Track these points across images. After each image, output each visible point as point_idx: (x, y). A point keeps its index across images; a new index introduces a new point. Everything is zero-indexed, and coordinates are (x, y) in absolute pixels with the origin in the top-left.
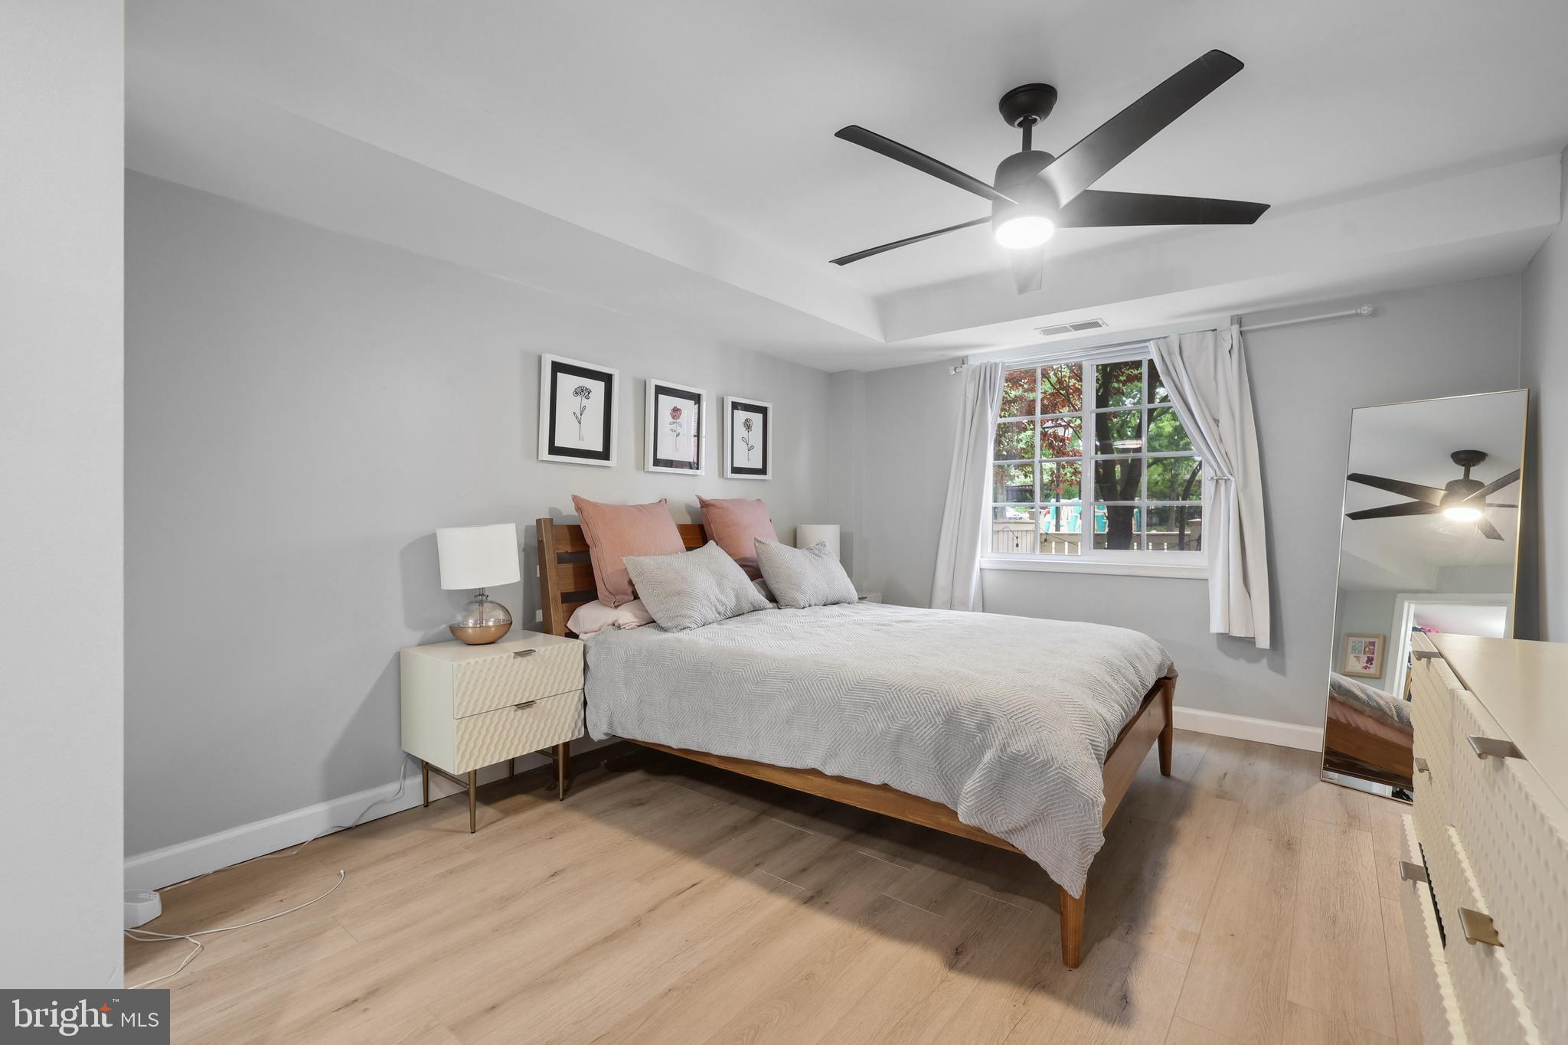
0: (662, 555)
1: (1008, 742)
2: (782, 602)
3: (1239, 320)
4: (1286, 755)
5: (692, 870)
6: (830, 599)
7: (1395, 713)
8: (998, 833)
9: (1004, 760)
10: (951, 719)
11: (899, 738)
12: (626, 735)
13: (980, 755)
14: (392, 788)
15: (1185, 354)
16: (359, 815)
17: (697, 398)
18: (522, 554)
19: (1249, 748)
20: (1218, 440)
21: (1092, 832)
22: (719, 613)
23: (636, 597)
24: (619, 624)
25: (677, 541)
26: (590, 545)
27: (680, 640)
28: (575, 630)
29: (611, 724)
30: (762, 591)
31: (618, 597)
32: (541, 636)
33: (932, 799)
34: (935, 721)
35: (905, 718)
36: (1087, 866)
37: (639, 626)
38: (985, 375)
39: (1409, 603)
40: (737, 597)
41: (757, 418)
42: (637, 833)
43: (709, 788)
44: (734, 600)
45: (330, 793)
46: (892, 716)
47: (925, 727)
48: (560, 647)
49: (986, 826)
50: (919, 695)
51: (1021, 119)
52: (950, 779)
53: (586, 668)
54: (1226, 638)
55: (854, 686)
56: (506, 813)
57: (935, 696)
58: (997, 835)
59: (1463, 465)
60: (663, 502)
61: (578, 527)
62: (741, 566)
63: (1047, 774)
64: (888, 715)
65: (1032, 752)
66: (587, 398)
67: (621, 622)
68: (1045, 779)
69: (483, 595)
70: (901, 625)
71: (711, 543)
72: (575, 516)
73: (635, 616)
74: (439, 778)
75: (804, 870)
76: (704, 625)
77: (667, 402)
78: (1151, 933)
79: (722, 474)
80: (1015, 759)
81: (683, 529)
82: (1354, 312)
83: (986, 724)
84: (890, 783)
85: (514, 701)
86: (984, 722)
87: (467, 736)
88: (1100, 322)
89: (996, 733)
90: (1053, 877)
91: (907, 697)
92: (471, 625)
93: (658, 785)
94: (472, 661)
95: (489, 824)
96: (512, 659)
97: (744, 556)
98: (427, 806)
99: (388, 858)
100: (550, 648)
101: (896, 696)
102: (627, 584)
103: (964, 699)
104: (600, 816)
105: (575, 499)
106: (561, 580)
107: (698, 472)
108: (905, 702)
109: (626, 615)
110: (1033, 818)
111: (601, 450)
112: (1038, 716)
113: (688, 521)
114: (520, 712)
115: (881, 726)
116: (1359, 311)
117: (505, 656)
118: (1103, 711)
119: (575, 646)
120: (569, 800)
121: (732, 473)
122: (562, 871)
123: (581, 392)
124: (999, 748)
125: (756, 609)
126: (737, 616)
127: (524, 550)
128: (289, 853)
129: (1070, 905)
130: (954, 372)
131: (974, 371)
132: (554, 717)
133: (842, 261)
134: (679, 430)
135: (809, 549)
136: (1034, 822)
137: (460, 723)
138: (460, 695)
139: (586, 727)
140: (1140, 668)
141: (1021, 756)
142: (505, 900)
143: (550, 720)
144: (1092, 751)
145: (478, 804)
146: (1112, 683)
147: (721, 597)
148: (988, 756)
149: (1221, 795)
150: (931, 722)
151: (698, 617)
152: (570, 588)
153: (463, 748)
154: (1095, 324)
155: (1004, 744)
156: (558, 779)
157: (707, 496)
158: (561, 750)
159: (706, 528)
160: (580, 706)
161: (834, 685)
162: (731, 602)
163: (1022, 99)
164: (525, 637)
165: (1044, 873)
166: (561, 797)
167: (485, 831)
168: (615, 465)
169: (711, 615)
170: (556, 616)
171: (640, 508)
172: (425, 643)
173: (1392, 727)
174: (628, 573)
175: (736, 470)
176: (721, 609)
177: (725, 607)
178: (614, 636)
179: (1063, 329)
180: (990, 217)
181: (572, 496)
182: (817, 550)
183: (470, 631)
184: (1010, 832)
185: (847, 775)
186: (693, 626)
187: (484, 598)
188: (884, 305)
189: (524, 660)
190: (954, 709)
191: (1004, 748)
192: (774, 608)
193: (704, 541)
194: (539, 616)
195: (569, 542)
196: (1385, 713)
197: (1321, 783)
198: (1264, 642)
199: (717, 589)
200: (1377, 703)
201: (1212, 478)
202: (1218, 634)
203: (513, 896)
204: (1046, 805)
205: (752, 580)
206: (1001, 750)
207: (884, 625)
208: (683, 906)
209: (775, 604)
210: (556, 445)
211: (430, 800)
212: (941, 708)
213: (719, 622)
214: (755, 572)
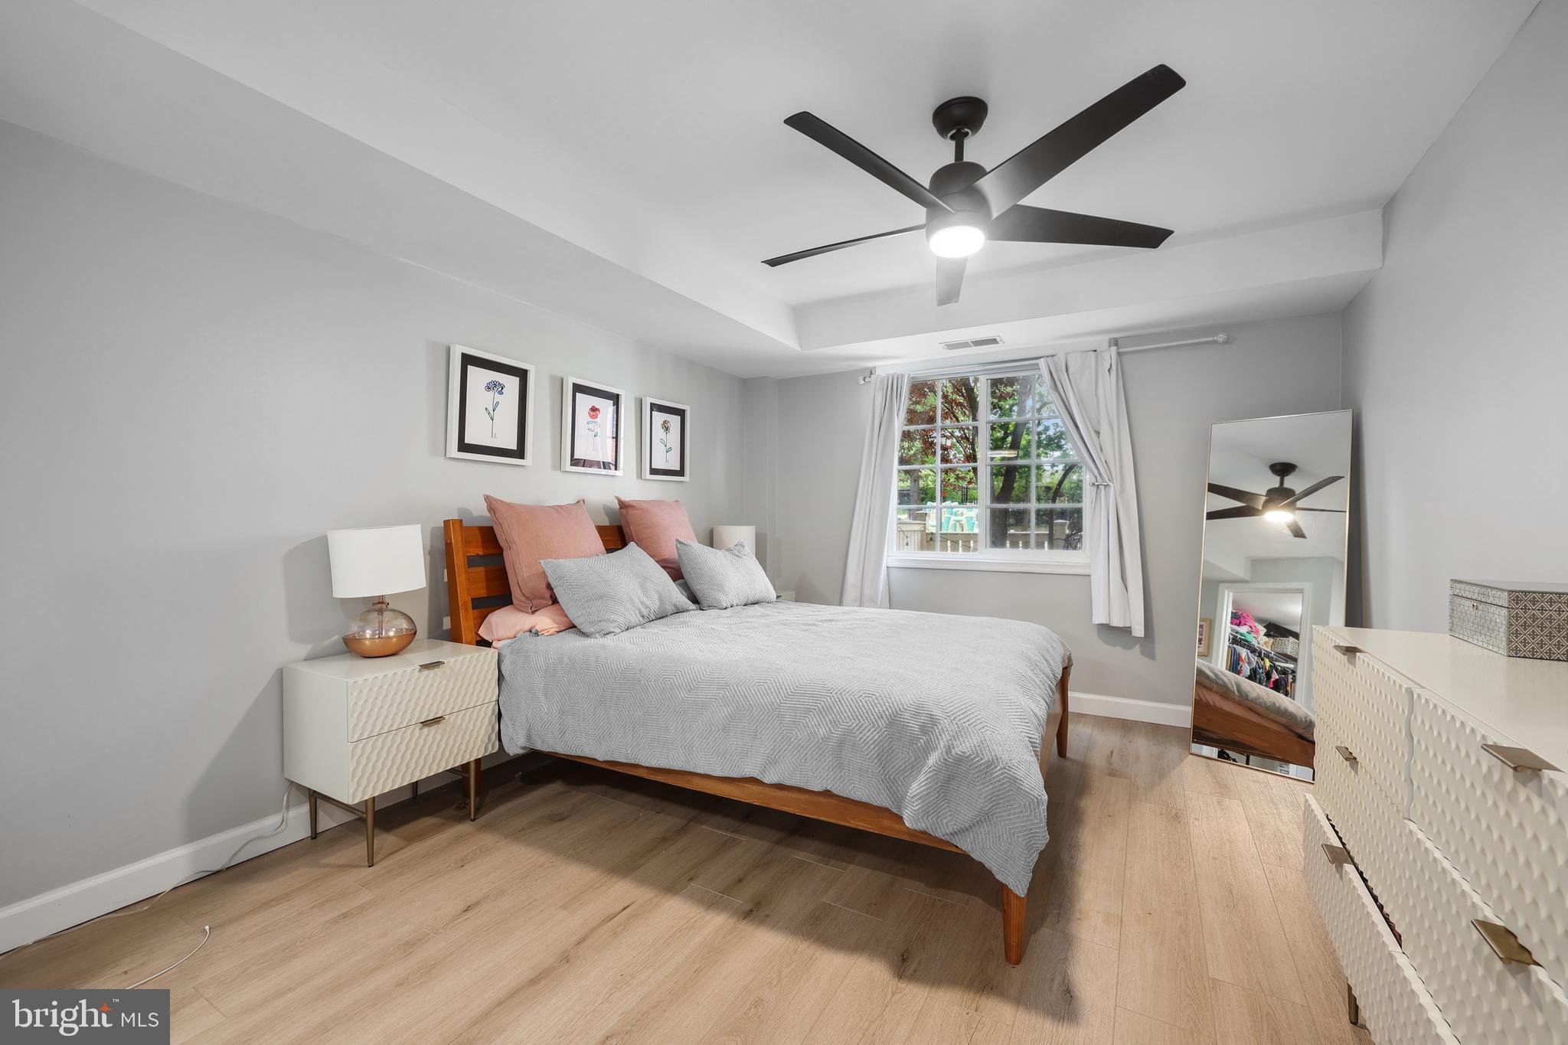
0: (582, 557)
1: (953, 744)
2: (704, 604)
3: (1115, 342)
4: (1157, 731)
5: (622, 890)
6: (751, 599)
7: (1235, 689)
8: (943, 835)
9: (950, 762)
10: (894, 723)
11: (841, 743)
12: (545, 748)
13: (924, 758)
14: (272, 821)
15: (1070, 372)
16: (230, 856)
17: (615, 399)
18: (428, 557)
19: (1126, 726)
20: (1099, 451)
21: (1038, 831)
22: (643, 617)
23: (555, 601)
24: (537, 631)
25: (597, 543)
26: (504, 548)
27: (605, 646)
28: (487, 638)
29: (529, 738)
30: (685, 593)
31: (535, 602)
32: (449, 645)
33: (876, 804)
34: (878, 725)
35: (848, 723)
36: (1032, 865)
37: (558, 632)
38: (891, 386)
39: (1229, 592)
40: (661, 599)
41: (675, 420)
42: (558, 853)
43: (633, 796)
44: (657, 602)
45: (194, 832)
46: (834, 721)
47: (869, 731)
48: (472, 657)
49: (932, 829)
50: (861, 698)
51: (954, 131)
52: (894, 783)
53: (501, 678)
54: (1106, 629)
55: (793, 690)
56: (411, 840)
57: (877, 699)
58: (942, 838)
59: (1279, 475)
60: (580, 502)
61: (491, 529)
62: (663, 567)
63: (991, 775)
64: (830, 720)
65: (977, 753)
66: (501, 393)
67: (538, 628)
68: (990, 780)
69: (382, 603)
70: (825, 625)
71: (632, 544)
72: (486, 517)
73: (554, 621)
74: (329, 806)
75: (740, 881)
76: (627, 629)
77: (585, 401)
78: (1079, 919)
79: (640, 475)
80: (960, 760)
81: (602, 530)
82: (1211, 339)
83: (930, 725)
84: (833, 790)
85: (419, 718)
86: (928, 724)
87: (364, 761)
88: (998, 339)
89: (940, 734)
90: (999, 877)
91: (848, 701)
92: (368, 636)
93: (579, 796)
94: (370, 677)
95: (392, 854)
96: (416, 673)
97: (663, 557)
98: (315, 838)
99: (266, 905)
100: (460, 658)
101: (837, 700)
102: (545, 588)
103: (907, 701)
104: (517, 835)
105: (487, 498)
106: (470, 584)
107: (617, 473)
108: (847, 706)
109: (544, 621)
110: (978, 819)
111: (516, 449)
112: (980, 716)
113: (606, 522)
114: (426, 729)
115: (822, 731)
116: (1215, 338)
117: (409, 670)
118: (1033, 706)
119: (489, 655)
120: (483, 820)
121: (650, 474)
122: (477, 903)
123: (492, 386)
124: (944, 750)
125: (679, 611)
126: (660, 618)
127: (430, 553)
128: (138, 909)
129: (1013, 902)
130: (863, 382)
131: (882, 382)
132: (465, 733)
133: (773, 263)
134: (598, 430)
135: (729, 550)
136: (980, 822)
137: (356, 746)
138: (356, 715)
139: (500, 740)
140: (1051, 661)
141: (967, 757)
142: (411, 945)
143: (460, 736)
144: (1031, 748)
145: (376, 831)
146: (1034, 678)
147: (645, 600)
148: (933, 759)
149: (1113, 773)
150: (874, 726)
151: (621, 620)
152: (481, 591)
153: (359, 773)
154: (994, 341)
155: (949, 746)
156: (469, 798)
157: (626, 498)
158: (473, 767)
159: (626, 529)
160: (494, 719)
161: (773, 690)
162: (654, 605)
163: (958, 112)
164: (430, 648)
165: (989, 873)
166: (472, 817)
167: (384, 863)
168: (531, 464)
169: (635, 618)
170: (466, 624)
171: (559, 509)
172: (312, 658)
173: (1234, 701)
174: (546, 577)
175: (654, 472)
176: (645, 612)
177: (648, 610)
178: (531, 643)
179: (965, 345)
180: (925, 225)
181: (484, 495)
182: (735, 551)
183: (367, 642)
184: (954, 834)
185: (788, 783)
186: (617, 630)
187: (384, 606)
188: (800, 314)
189: (431, 673)
190: (897, 712)
191: (949, 750)
192: (697, 609)
193: (624, 544)
194: (447, 623)
195: (480, 544)
196: (1228, 688)
197: (1191, 756)
198: (1139, 631)
199: (640, 592)
200: (1223, 680)
201: (1093, 484)
202: (1098, 625)
203: (419, 940)
204: (991, 805)
205: (674, 581)
206: (946, 752)
207: (810, 625)
208: (615, 933)
209: (697, 606)
210: (466, 442)
211: (319, 830)
212: (884, 711)
213: (642, 625)
214: (676, 573)
